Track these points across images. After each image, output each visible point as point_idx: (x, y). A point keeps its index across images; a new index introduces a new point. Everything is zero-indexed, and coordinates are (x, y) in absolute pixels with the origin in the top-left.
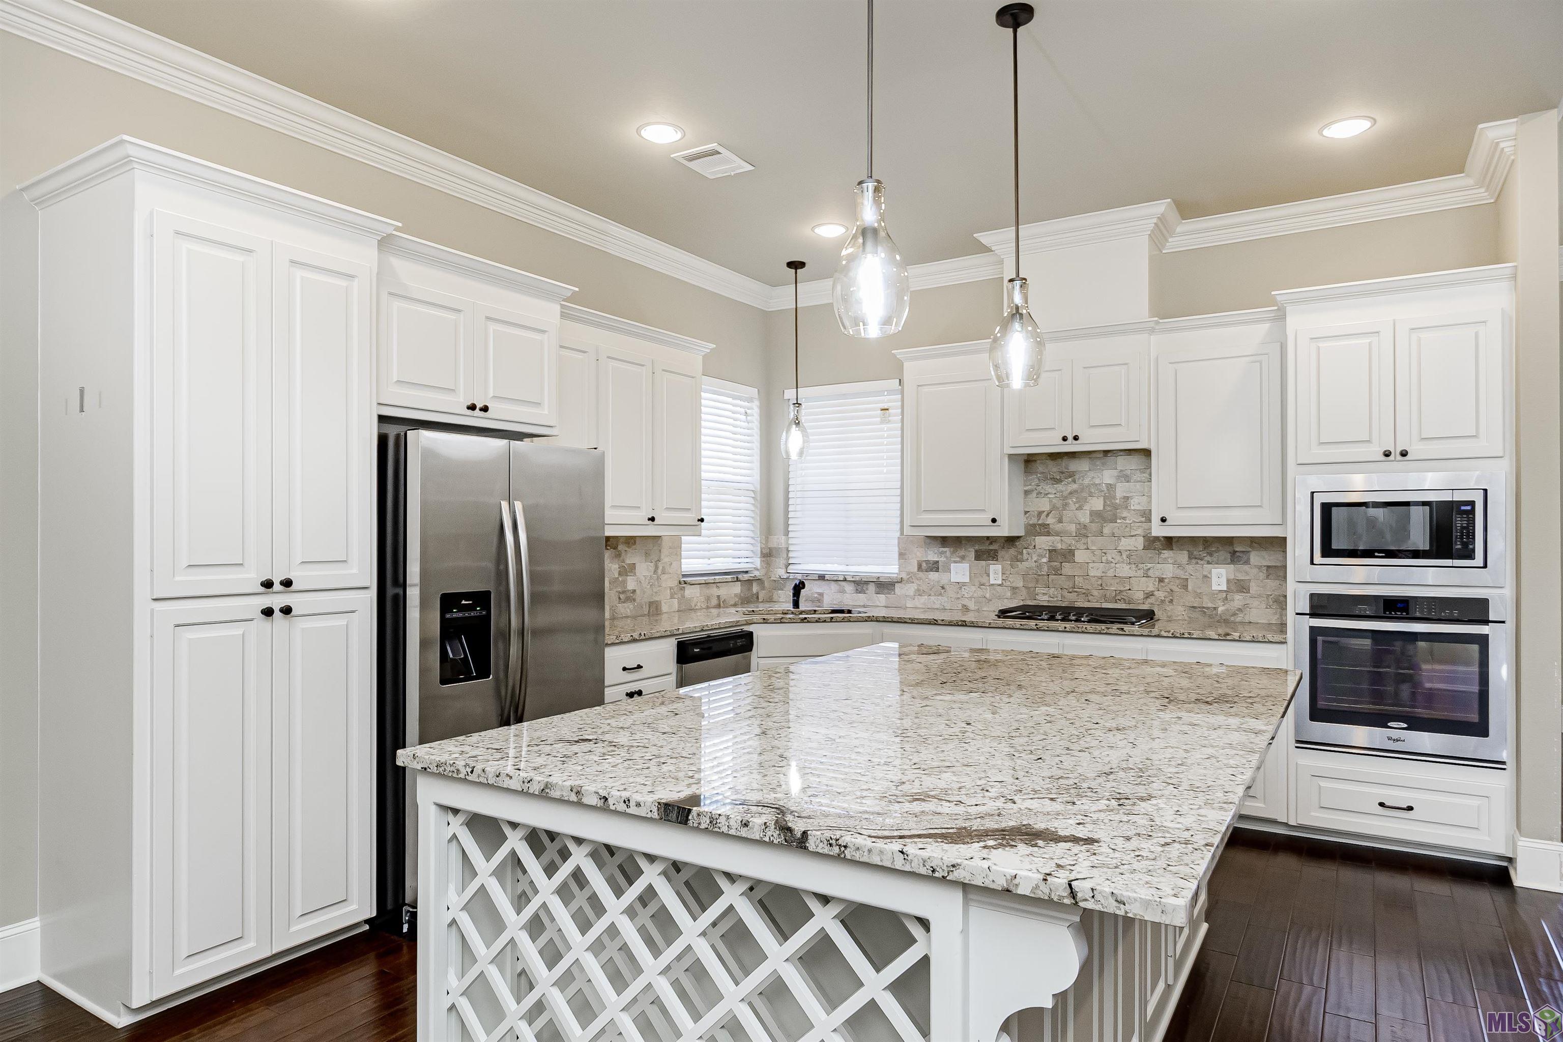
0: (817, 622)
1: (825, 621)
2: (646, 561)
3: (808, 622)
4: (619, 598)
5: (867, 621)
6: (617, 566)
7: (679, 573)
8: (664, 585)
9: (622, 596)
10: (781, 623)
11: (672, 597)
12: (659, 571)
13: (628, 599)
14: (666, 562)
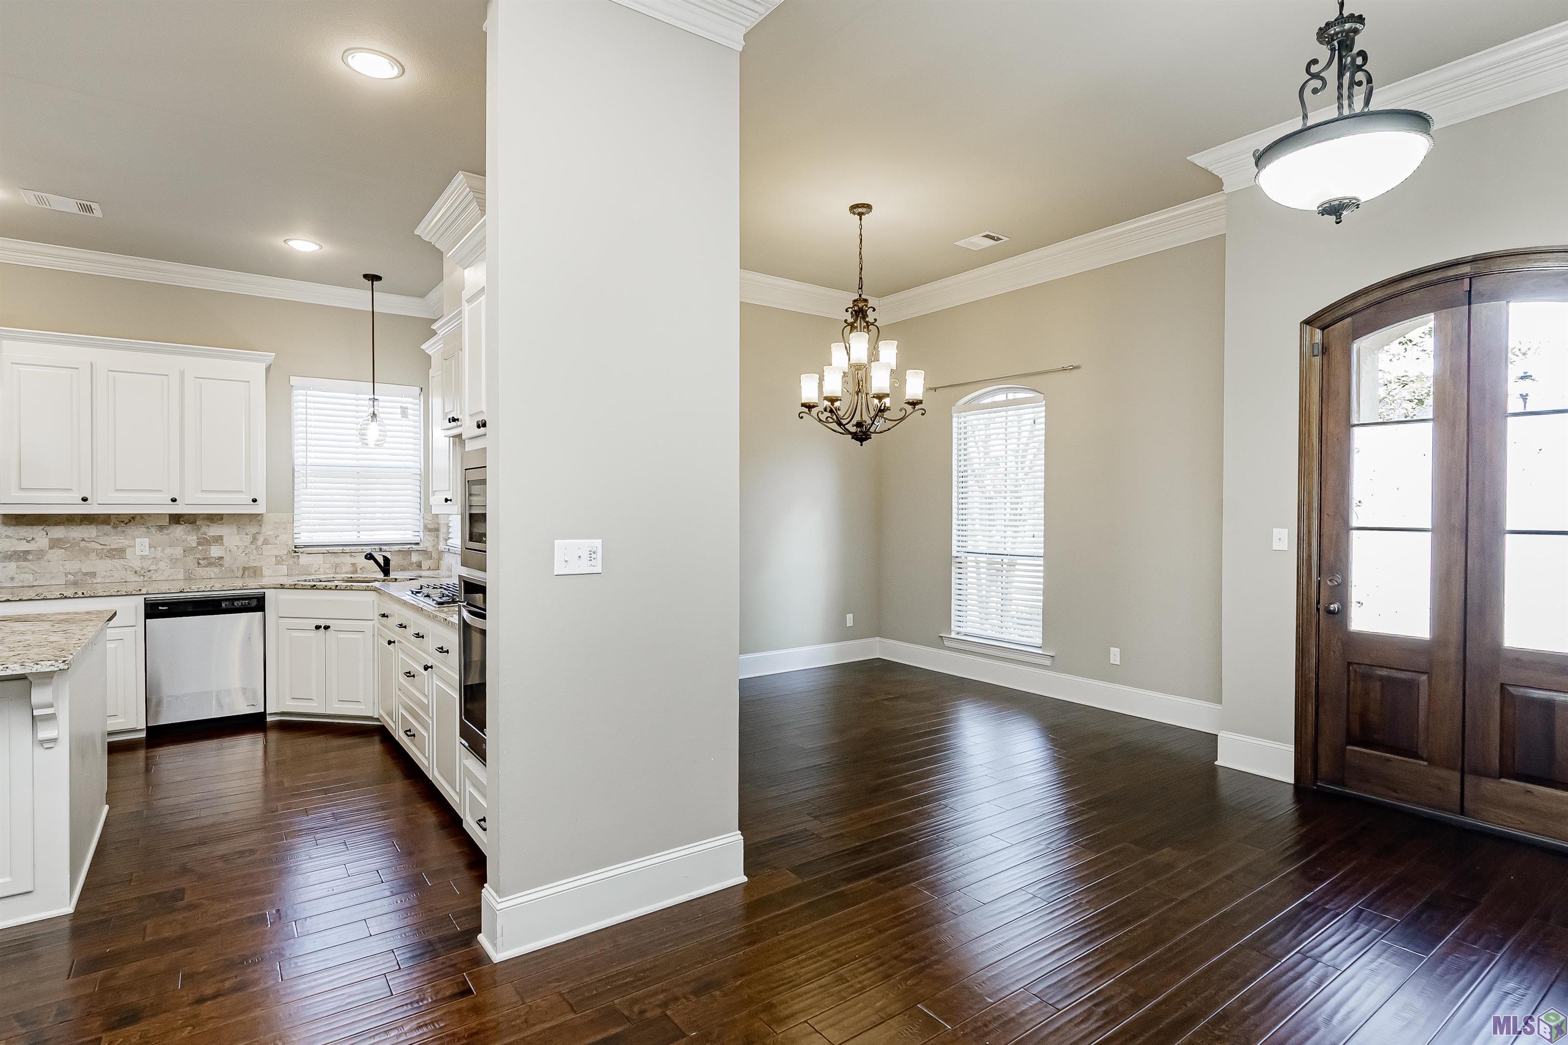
0: (324, 589)
1: (330, 589)
2: (238, 534)
3: (317, 589)
4: (199, 563)
5: (366, 590)
6: (195, 537)
7: (290, 542)
8: (265, 553)
9: (200, 561)
10: (295, 588)
11: (278, 563)
12: (260, 542)
13: (210, 564)
14: (270, 535)
